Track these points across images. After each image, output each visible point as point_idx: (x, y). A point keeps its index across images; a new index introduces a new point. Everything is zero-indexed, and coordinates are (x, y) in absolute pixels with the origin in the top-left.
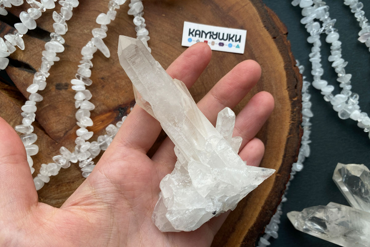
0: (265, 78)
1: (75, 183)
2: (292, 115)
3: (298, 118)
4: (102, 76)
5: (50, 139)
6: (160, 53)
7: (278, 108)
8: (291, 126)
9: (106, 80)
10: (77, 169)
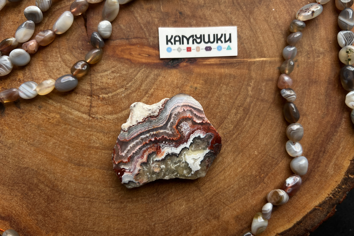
0: (339, 134)
1: (78, 95)
2: (336, 189)
3: (340, 197)
4: (182, 10)
5: (85, 34)
6: (256, 31)
7: (328, 172)
8: (327, 199)
9: (183, 18)
10: (89, 84)
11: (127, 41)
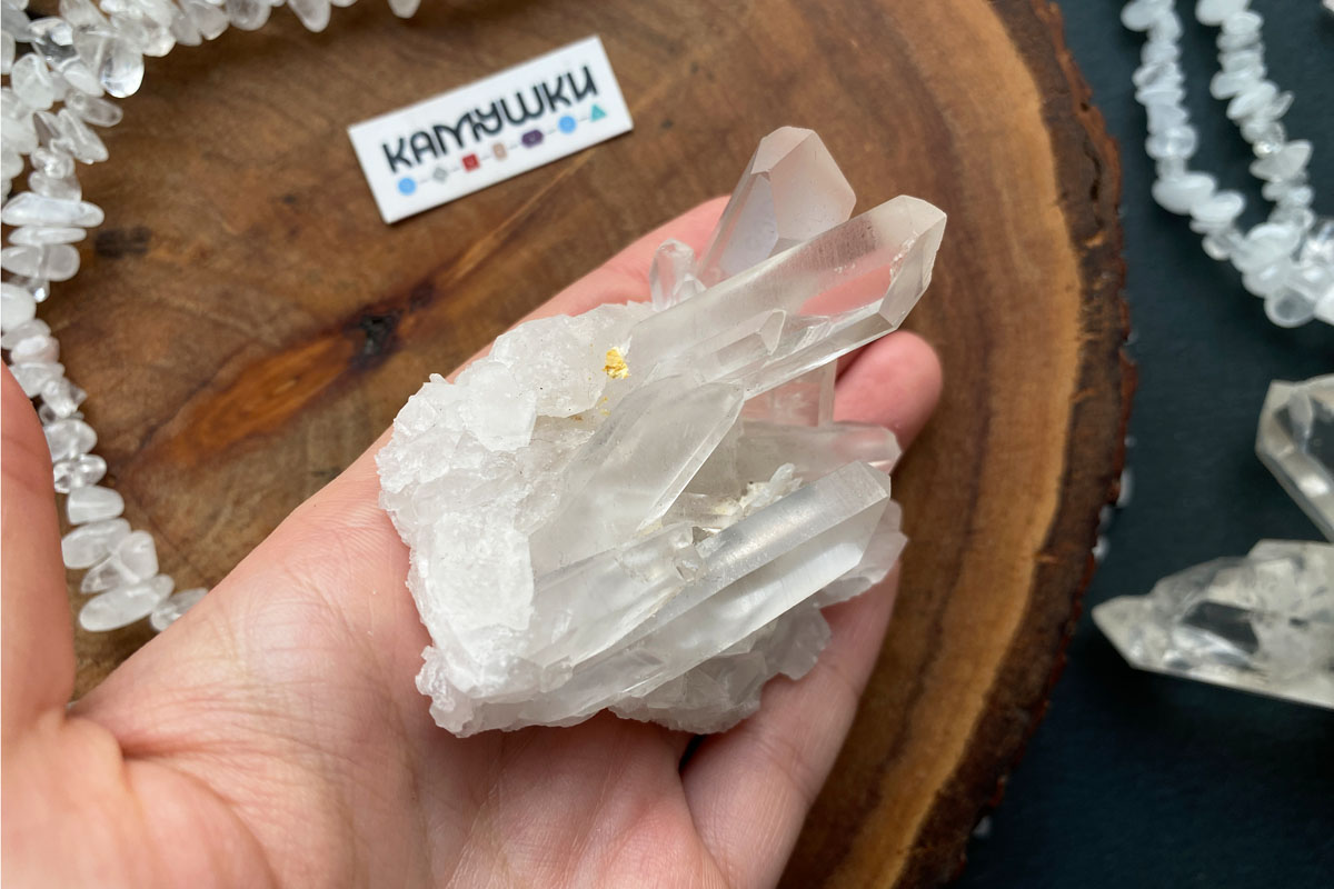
2: (1086, 309)
3: (1110, 319)
4: (286, 190)
7: (1026, 283)
8: (1083, 355)
9: (305, 207)
11: (209, 391)
